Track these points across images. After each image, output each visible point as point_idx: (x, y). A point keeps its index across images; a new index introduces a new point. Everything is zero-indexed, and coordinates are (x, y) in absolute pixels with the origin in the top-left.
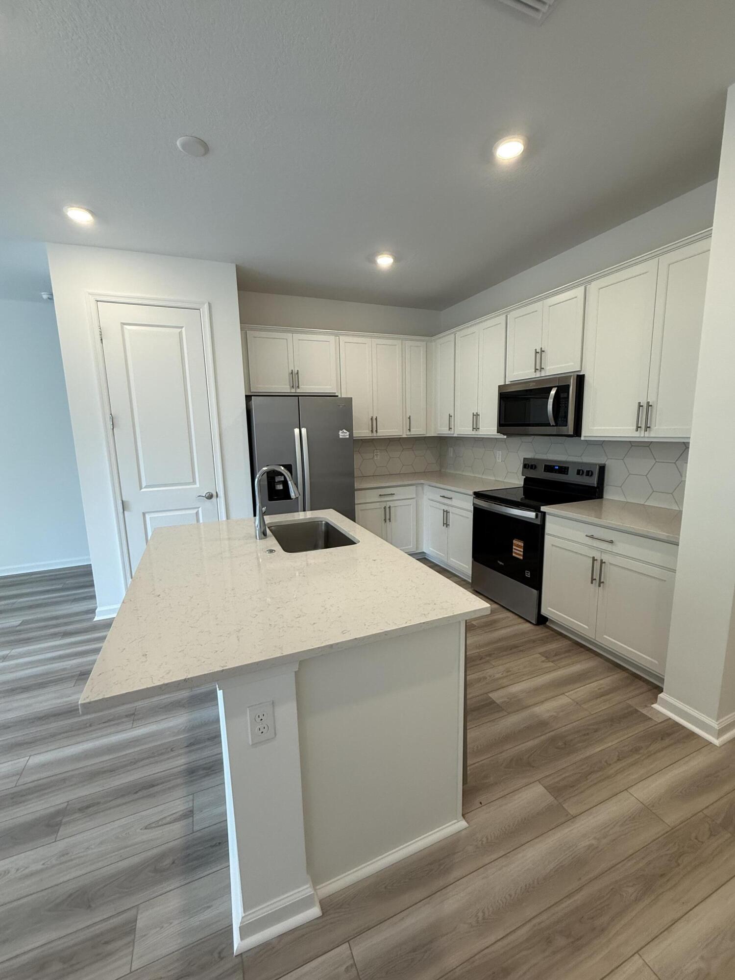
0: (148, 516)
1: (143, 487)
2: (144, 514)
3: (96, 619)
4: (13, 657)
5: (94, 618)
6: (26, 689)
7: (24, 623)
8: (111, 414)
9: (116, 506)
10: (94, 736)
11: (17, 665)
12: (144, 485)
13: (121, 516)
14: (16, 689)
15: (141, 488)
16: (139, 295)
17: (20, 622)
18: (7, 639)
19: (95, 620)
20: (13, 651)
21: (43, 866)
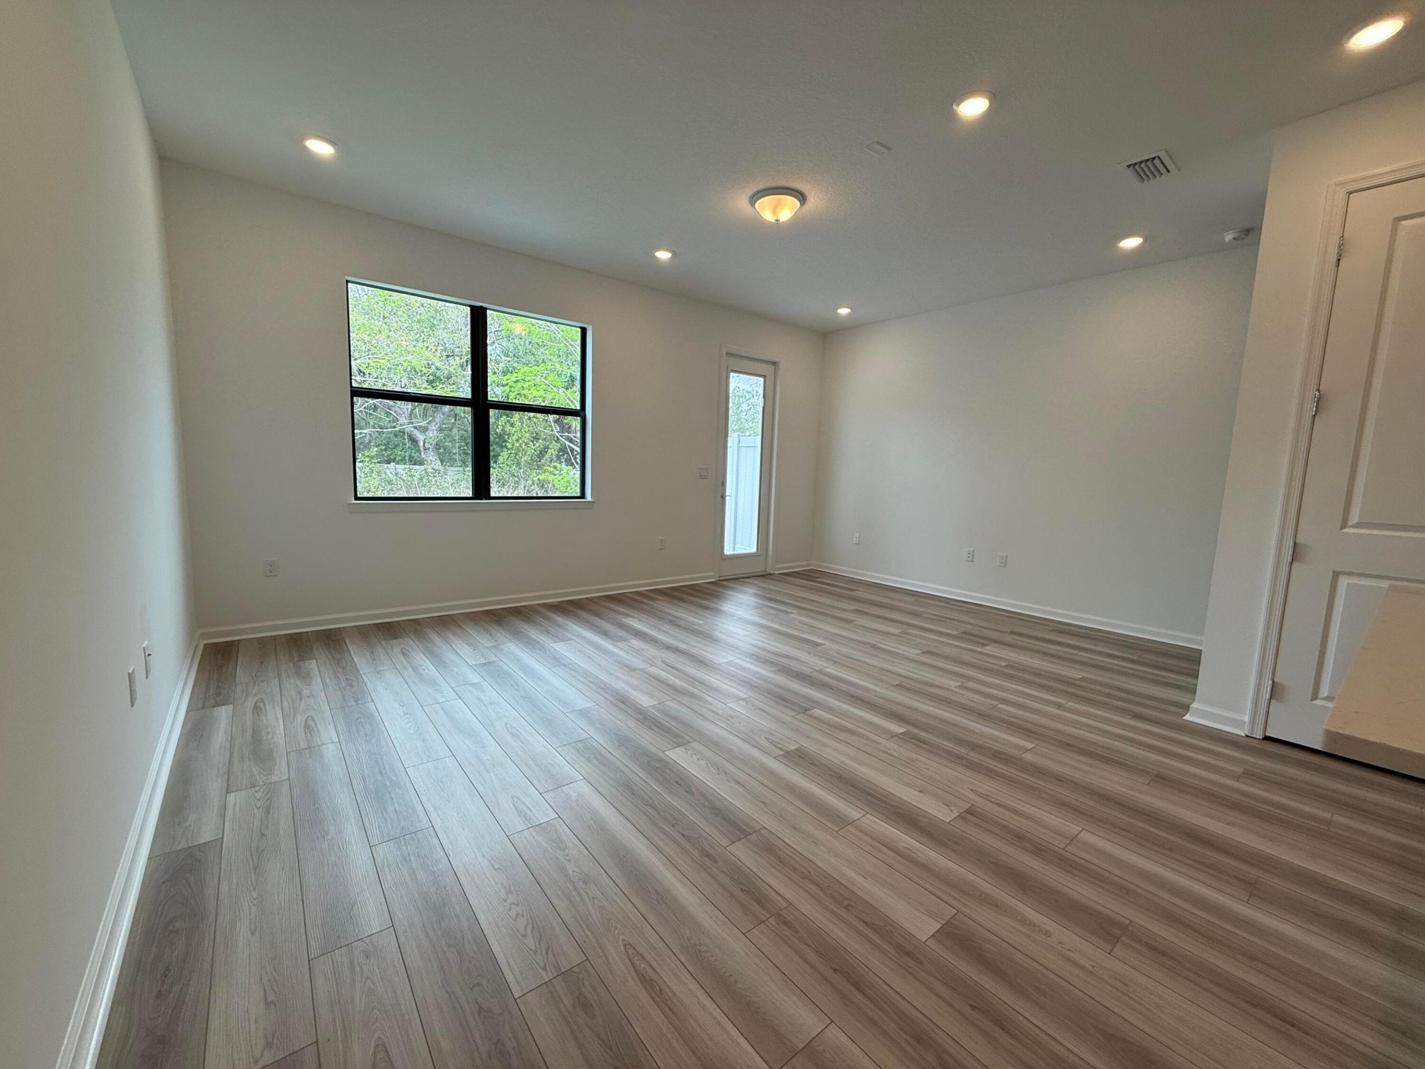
0: (1344, 582)
1: (1350, 524)
2: (1336, 575)
3: (1188, 717)
4: (1070, 710)
5: (1185, 715)
6: (1083, 752)
7: (1083, 679)
8: (1319, 390)
9: (1280, 549)
10: (1176, 867)
11: (1073, 721)
12: (1354, 518)
13: (1285, 568)
14: (1073, 746)
15: (1344, 525)
16: (1410, 162)
17: (1080, 677)
18: (1064, 688)
19: (1184, 718)
20: (1070, 703)
21: (1090, 967)
